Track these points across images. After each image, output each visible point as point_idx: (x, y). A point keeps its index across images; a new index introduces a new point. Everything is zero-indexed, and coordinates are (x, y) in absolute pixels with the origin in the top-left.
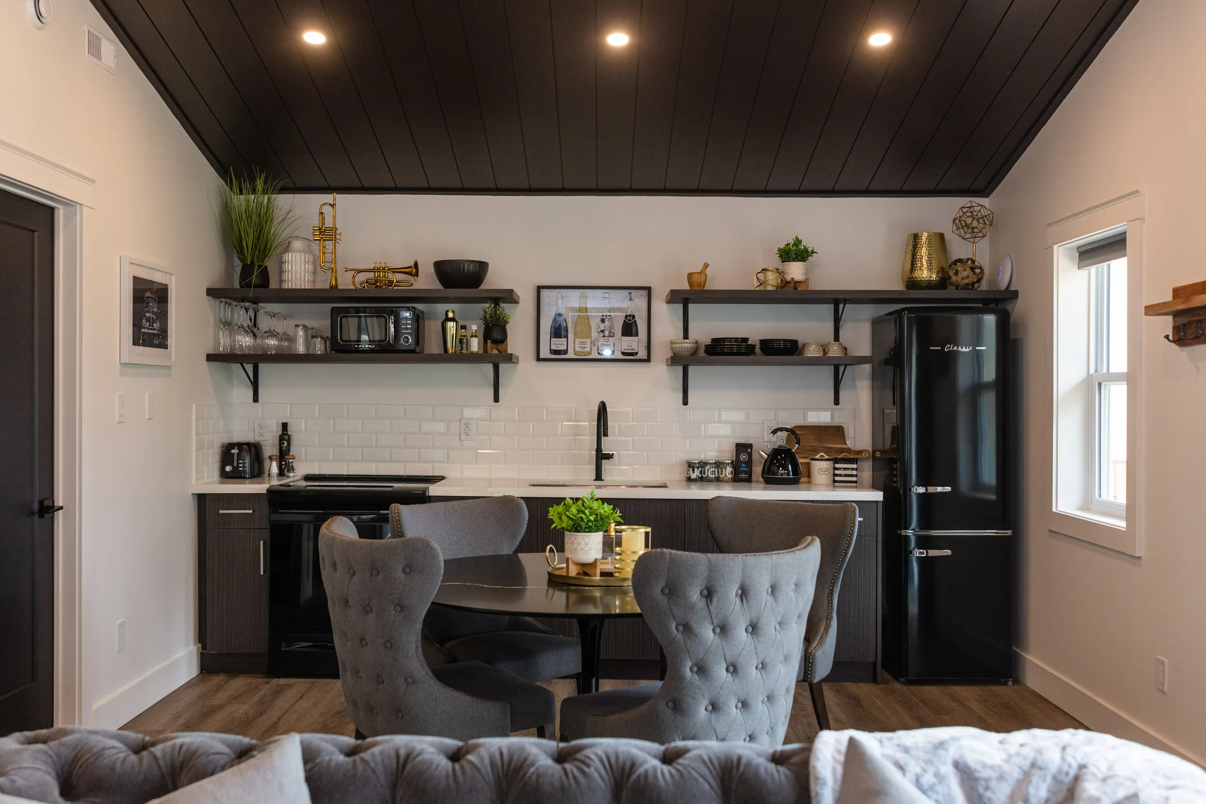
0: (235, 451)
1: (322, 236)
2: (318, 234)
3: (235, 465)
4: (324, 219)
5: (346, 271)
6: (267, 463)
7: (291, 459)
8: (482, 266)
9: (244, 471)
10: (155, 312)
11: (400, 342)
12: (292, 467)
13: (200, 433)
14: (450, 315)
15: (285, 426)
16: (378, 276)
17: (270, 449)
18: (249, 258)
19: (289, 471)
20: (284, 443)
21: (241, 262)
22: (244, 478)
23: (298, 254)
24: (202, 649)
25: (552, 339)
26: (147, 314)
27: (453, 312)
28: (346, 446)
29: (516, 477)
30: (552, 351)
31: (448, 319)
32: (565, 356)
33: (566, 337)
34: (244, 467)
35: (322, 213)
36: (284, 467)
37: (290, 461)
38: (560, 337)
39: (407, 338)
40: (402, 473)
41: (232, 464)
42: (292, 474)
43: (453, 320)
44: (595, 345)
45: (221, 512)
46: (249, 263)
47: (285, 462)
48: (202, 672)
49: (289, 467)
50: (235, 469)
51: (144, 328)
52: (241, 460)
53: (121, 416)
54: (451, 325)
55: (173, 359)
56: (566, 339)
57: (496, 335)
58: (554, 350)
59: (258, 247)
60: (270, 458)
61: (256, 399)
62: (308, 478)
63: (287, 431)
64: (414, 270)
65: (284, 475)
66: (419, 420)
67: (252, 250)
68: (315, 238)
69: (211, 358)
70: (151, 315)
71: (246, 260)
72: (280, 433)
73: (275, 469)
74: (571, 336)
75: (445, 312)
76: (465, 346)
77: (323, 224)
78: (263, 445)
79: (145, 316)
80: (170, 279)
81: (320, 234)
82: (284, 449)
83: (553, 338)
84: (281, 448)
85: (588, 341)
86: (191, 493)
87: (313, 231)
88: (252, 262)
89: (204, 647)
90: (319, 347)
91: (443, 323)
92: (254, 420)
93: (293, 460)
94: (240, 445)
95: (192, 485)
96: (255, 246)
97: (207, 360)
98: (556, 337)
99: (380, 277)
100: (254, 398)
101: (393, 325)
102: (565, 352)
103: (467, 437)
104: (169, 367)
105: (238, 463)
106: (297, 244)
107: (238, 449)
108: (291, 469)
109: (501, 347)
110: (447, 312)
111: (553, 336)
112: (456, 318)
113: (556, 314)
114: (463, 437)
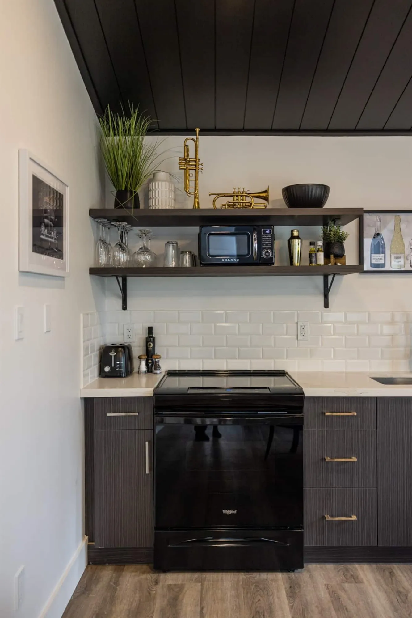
0: (113, 354)
1: (187, 166)
2: (183, 165)
3: (113, 366)
4: (188, 151)
5: (210, 195)
6: (136, 362)
7: (157, 358)
8: (325, 189)
9: (120, 371)
10: (53, 220)
11: (262, 256)
12: (159, 365)
13: (86, 340)
14: (296, 234)
15: (150, 330)
16: (236, 199)
17: (138, 350)
18: (123, 185)
19: (156, 369)
20: (150, 345)
21: (116, 188)
22: (120, 376)
23: (164, 183)
24: (89, 542)
25: (372, 255)
26: (46, 220)
27: (298, 231)
28: (201, 346)
29: (344, 370)
30: (372, 265)
31: (293, 237)
32: (383, 268)
33: (384, 252)
34: (120, 367)
35: (187, 146)
36: (150, 365)
37: (157, 360)
38: (379, 253)
39: (267, 252)
40: (248, 368)
41: (110, 365)
42: (158, 372)
43: (298, 238)
44: (407, 259)
45: (108, 415)
46: (123, 189)
47: (152, 360)
48: (89, 564)
49: (155, 366)
50: (113, 369)
51: (43, 235)
52: (118, 362)
53: (21, 332)
54: (297, 242)
55: (68, 270)
56: (383, 255)
57: (337, 250)
58: (374, 264)
59: (132, 175)
60: (140, 358)
61: (124, 308)
62: (172, 374)
63: (152, 334)
64: (264, 196)
65: (151, 372)
66: (262, 323)
67: (126, 177)
68: (181, 168)
69: (93, 271)
70: (49, 222)
71: (121, 186)
72: (147, 336)
73: (144, 368)
74: (388, 252)
75: (290, 232)
76: (314, 260)
77: (188, 155)
78: (132, 346)
79: (44, 222)
80: (65, 190)
81: (185, 164)
82: (150, 349)
83: (372, 253)
84: (147, 348)
85: (402, 256)
86: (80, 397)
87: (178, 161)
88: (126, 188)
89: (91, 540)
90: (187, 261)
91: (289, 241)
92: (123, 325)
93: (159, 359)
94: (115, 348)
95: (81, 390)
96: (129, 175)
97: (90, 273)
98: (375, 253)
99: (238, 201)
100: (123, 306)
101: (256, 242)
102: (383, 265)
103: (303, 337)
104: (62, 278)
105: (115, 364)
106: (161, 175)
107: (115, 352)
108: (158, 367)
109: (341, 260)
110: (292, 231)
111: (373, 252)
112: (300, 236)
113: (375, 234)
114: (300, 337)
